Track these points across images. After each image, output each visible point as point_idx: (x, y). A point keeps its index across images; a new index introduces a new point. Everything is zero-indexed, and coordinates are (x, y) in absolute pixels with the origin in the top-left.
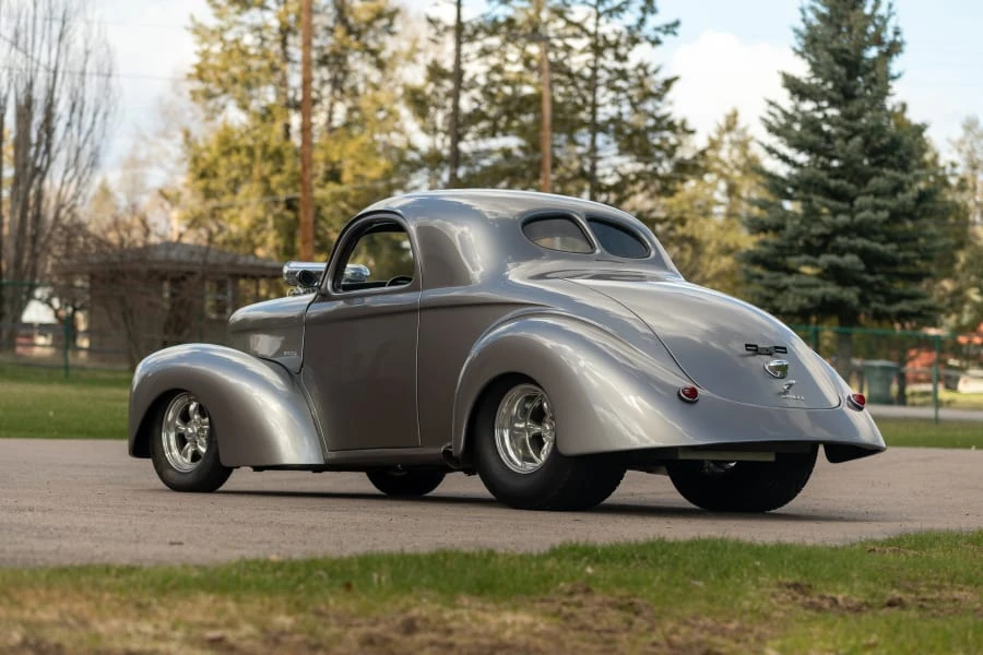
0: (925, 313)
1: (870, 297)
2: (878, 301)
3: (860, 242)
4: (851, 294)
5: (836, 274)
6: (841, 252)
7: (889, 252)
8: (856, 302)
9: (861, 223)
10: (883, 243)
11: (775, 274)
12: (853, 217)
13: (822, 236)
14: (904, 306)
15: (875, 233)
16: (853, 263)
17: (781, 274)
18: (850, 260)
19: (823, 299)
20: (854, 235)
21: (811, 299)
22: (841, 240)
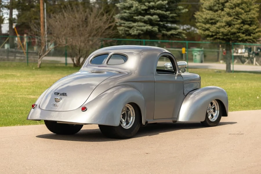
0: (179, 34)
1: (161, 29)
2: (164, 30)
3: (159, 11)
4: (156, 29)
5: (150, 22)
6: (152, 15)
7: (167, 14)
8: (157, 31)
9: (158, 5)
10: (166, 11)
11: (129, 22)
12: (155, 3)
13: (145, 10)
14: (173, 32)
15: (162, 8)
16: (156, 19)
17: (131, 22)
18: (155, 17)
19: (147, 30)
20: (156, 9)
21: (142, 30)
22: (152, 11)
